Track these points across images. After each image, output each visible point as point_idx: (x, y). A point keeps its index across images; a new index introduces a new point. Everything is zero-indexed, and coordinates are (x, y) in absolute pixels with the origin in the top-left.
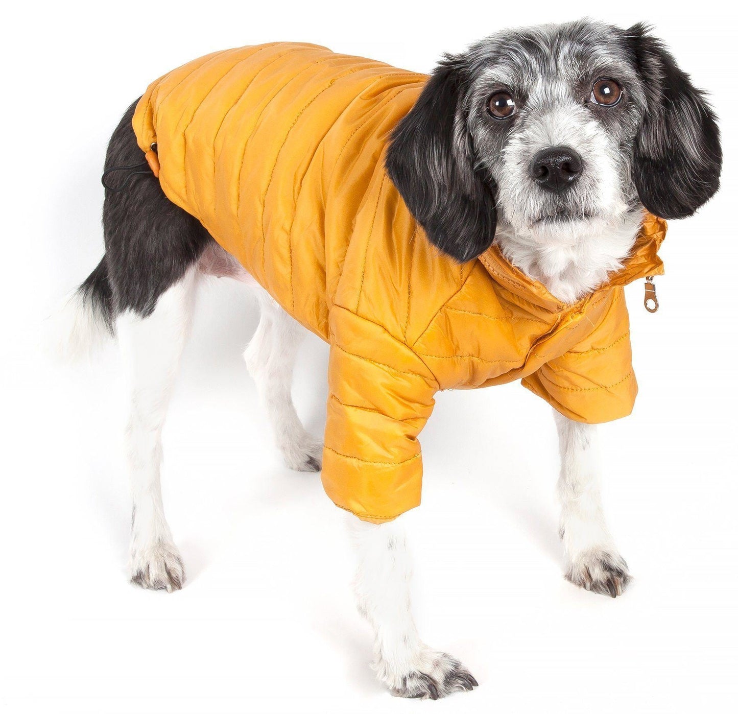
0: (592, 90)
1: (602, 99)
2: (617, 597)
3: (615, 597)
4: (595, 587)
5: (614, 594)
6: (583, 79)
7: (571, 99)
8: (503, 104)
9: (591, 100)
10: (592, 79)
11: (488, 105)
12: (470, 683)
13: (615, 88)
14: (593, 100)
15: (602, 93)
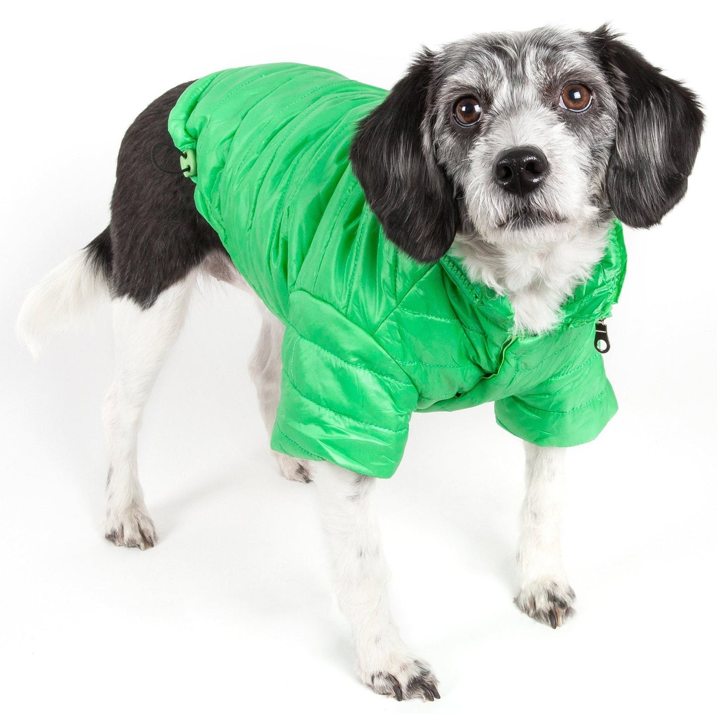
0: (561, 94)
1: (571, 104)
2: (557, 628)
3: (555, 628)
4: (537, 616)
5: (554, 625)
6: (550, 83)
7: (538, 102)
8: (470, 110)
9: (560, 104)
10: (560, 83)
11: (454, 112)
12: (431, 692)
13: (585, 92)
14: (562, 104)
15: (571, 97)
